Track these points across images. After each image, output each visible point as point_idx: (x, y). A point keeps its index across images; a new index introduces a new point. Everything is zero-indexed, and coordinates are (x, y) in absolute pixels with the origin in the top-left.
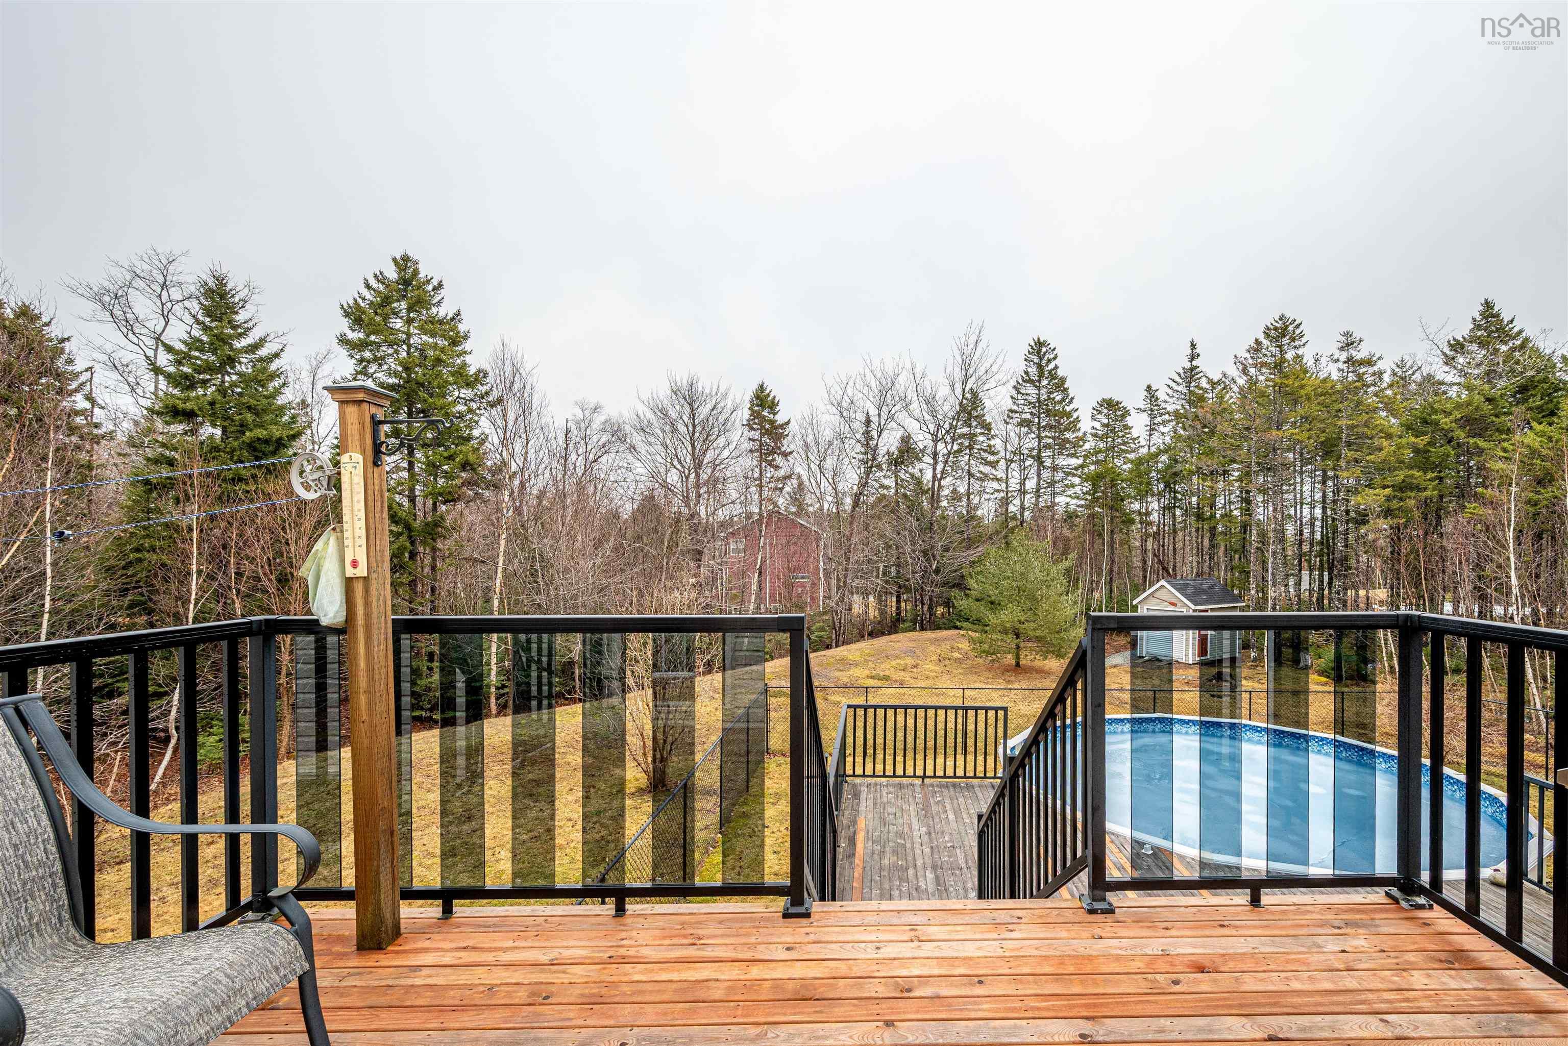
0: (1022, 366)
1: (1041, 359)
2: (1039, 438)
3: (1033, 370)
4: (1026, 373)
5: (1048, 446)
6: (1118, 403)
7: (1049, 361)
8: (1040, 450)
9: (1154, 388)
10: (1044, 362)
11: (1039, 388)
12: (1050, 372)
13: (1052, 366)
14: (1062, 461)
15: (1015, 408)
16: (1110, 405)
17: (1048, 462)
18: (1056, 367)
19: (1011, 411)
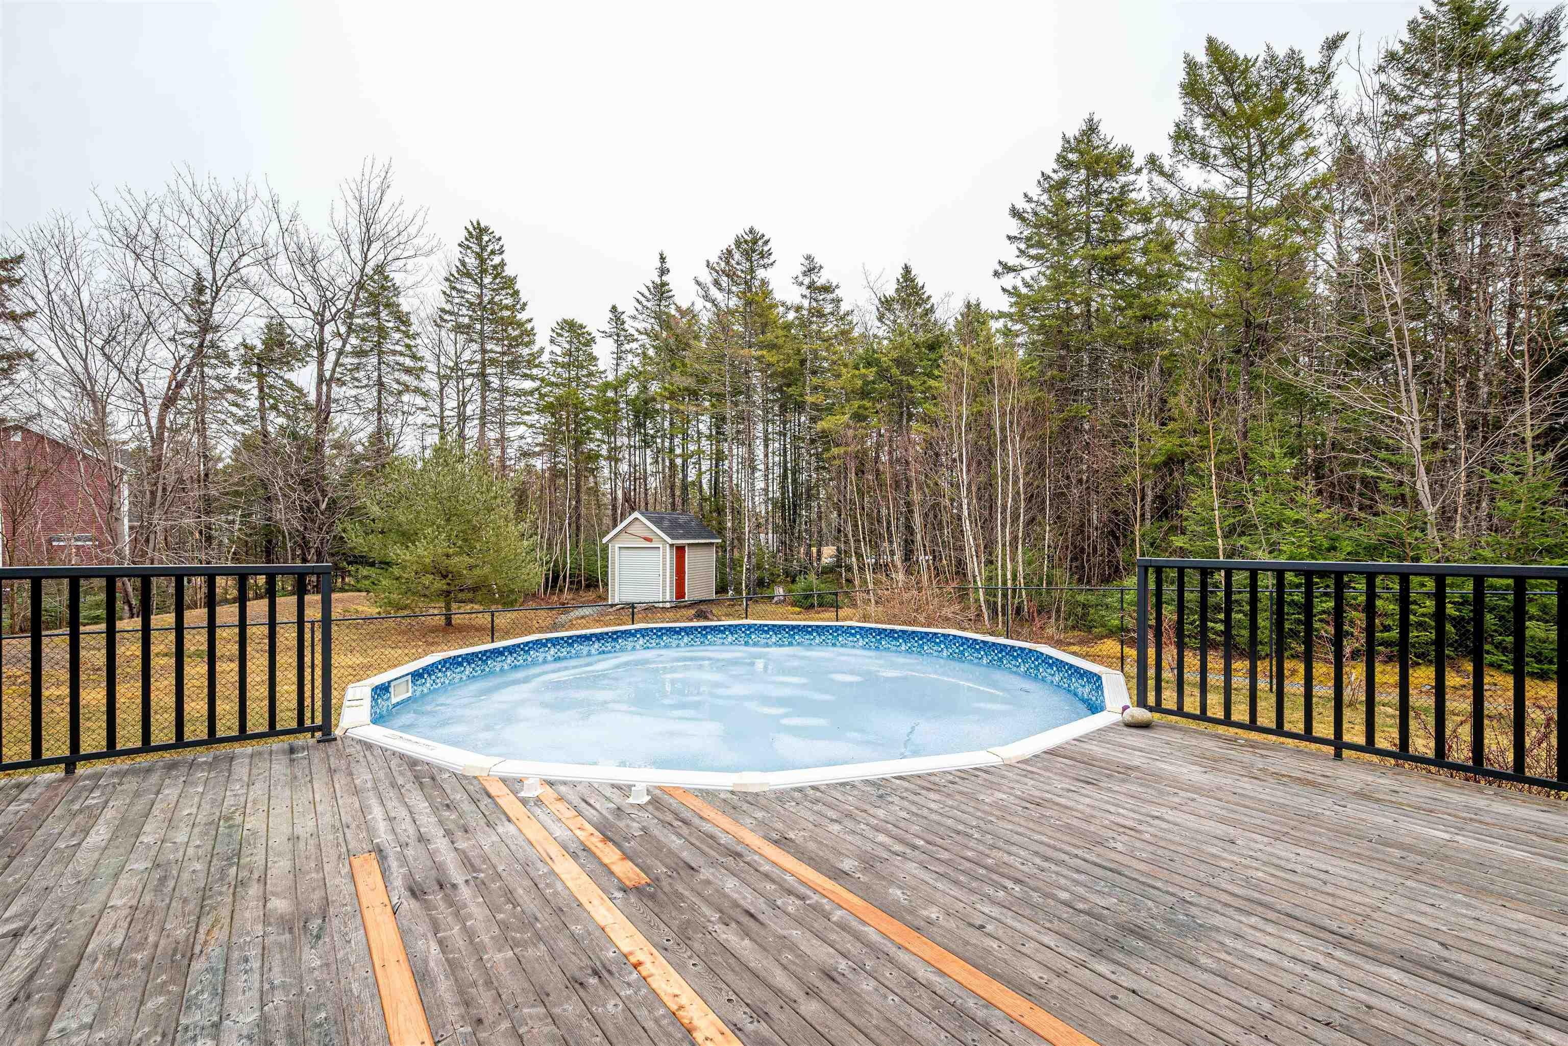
0: (456, 253)
1: (483, 249)
2: (484, 351)
3: (472, 262)
4: (463, 264)
5: (493, 362)
6: (581, 327)
7: (493, 252)
8: (483, 365)
9: (620, 310)
10: (485, 254)
11: (481, 286)
12: (495, 267)
13: (497, 260)
14: (515, 383)
15: (448, 307)
16: (571, 327)
17: (495, 382)
18: (502, 264)
19: (443, 310)
